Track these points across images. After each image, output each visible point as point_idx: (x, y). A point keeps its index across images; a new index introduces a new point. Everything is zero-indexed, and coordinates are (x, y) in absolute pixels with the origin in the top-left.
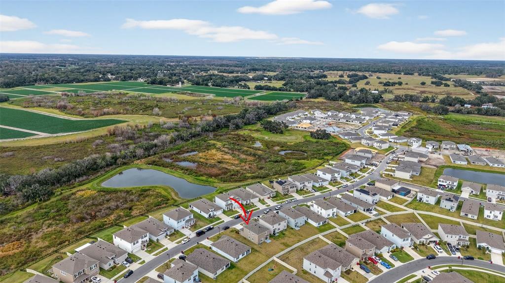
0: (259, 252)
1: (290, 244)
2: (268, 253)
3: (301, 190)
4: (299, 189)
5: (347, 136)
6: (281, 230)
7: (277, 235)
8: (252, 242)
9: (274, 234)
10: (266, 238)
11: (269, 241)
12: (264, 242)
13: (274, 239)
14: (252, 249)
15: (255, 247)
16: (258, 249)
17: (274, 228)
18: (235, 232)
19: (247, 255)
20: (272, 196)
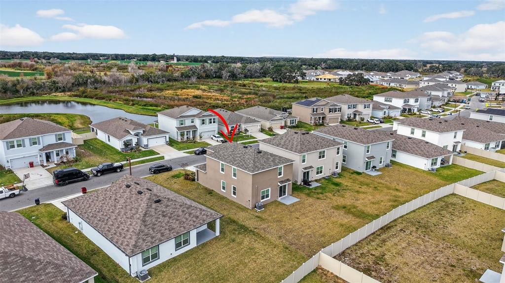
0: (257, 235)
1: (370, 210)
2: (290, 237)
3: (349, 120)
4: (346, 118)
5: (393, 82)
6: (326, 173)
7: (314, 185)
8: (233, 203)
9: (306, 182)
10: (282, 191)
11: (289, 200)
12: (276, 203)
13: (308, 195)
14: (228, 222)
15: (241, 217)
16: (250, 224)
17: (306, 164)
18: (182, 178)
19: (200, 247)
20: (289, 124)
